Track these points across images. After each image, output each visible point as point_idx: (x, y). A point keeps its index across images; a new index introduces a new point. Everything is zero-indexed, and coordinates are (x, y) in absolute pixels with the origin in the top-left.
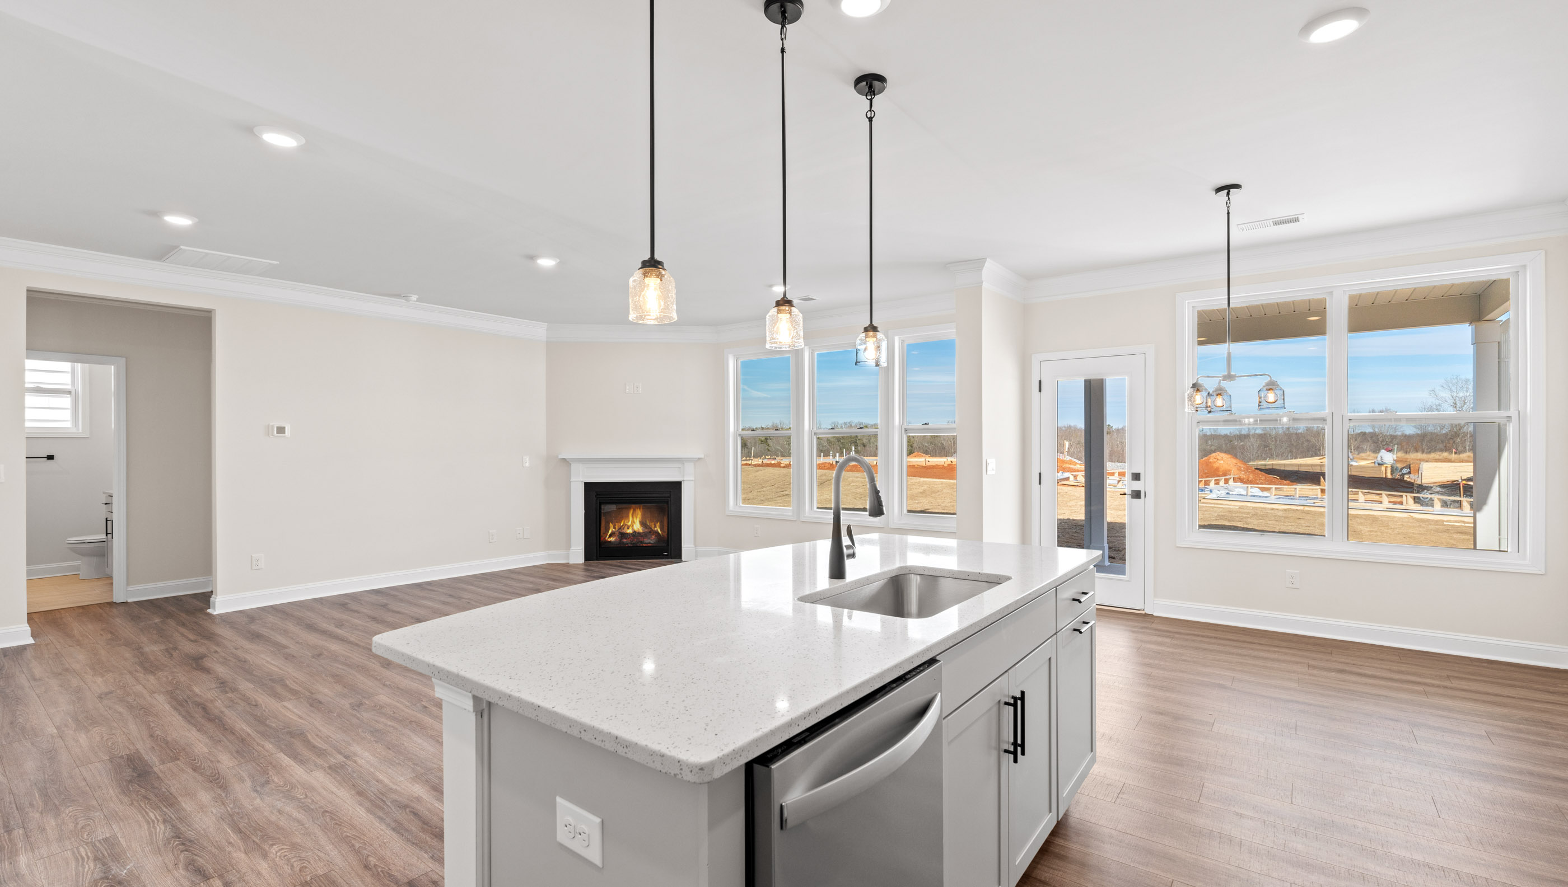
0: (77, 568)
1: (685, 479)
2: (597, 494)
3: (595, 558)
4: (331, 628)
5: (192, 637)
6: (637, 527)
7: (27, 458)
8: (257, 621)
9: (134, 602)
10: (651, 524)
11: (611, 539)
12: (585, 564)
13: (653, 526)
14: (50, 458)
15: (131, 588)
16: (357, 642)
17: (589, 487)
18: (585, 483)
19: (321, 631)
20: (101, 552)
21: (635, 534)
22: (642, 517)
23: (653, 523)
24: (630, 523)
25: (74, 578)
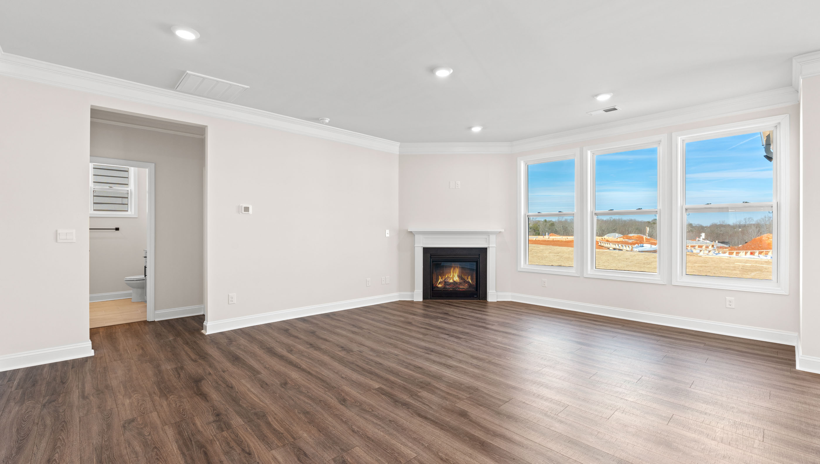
0: (130, 294)
1: (490, 246)
2: (431, 256)
3: (429, 297)
4: (285, 353)
5: (193, 356)
6: (456, 279)
7: (90, 229)
8: (234, 343)
9: (159, 322)
10: (465, 277)
11: (440, 285)
12: (423, 302)
13: (466, 278)
14: (117, 229)
15: (157, 312)
16: (308, 369)
17: (426, 251)
18: (423, 248)
19: (279, 356)
20: (141, 285)
21: (455, 283)
22: (459, 273)
23: (466, 277)
24: (451, 276)
25: (128, 301)
